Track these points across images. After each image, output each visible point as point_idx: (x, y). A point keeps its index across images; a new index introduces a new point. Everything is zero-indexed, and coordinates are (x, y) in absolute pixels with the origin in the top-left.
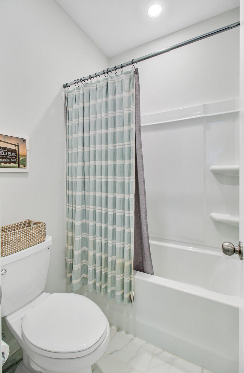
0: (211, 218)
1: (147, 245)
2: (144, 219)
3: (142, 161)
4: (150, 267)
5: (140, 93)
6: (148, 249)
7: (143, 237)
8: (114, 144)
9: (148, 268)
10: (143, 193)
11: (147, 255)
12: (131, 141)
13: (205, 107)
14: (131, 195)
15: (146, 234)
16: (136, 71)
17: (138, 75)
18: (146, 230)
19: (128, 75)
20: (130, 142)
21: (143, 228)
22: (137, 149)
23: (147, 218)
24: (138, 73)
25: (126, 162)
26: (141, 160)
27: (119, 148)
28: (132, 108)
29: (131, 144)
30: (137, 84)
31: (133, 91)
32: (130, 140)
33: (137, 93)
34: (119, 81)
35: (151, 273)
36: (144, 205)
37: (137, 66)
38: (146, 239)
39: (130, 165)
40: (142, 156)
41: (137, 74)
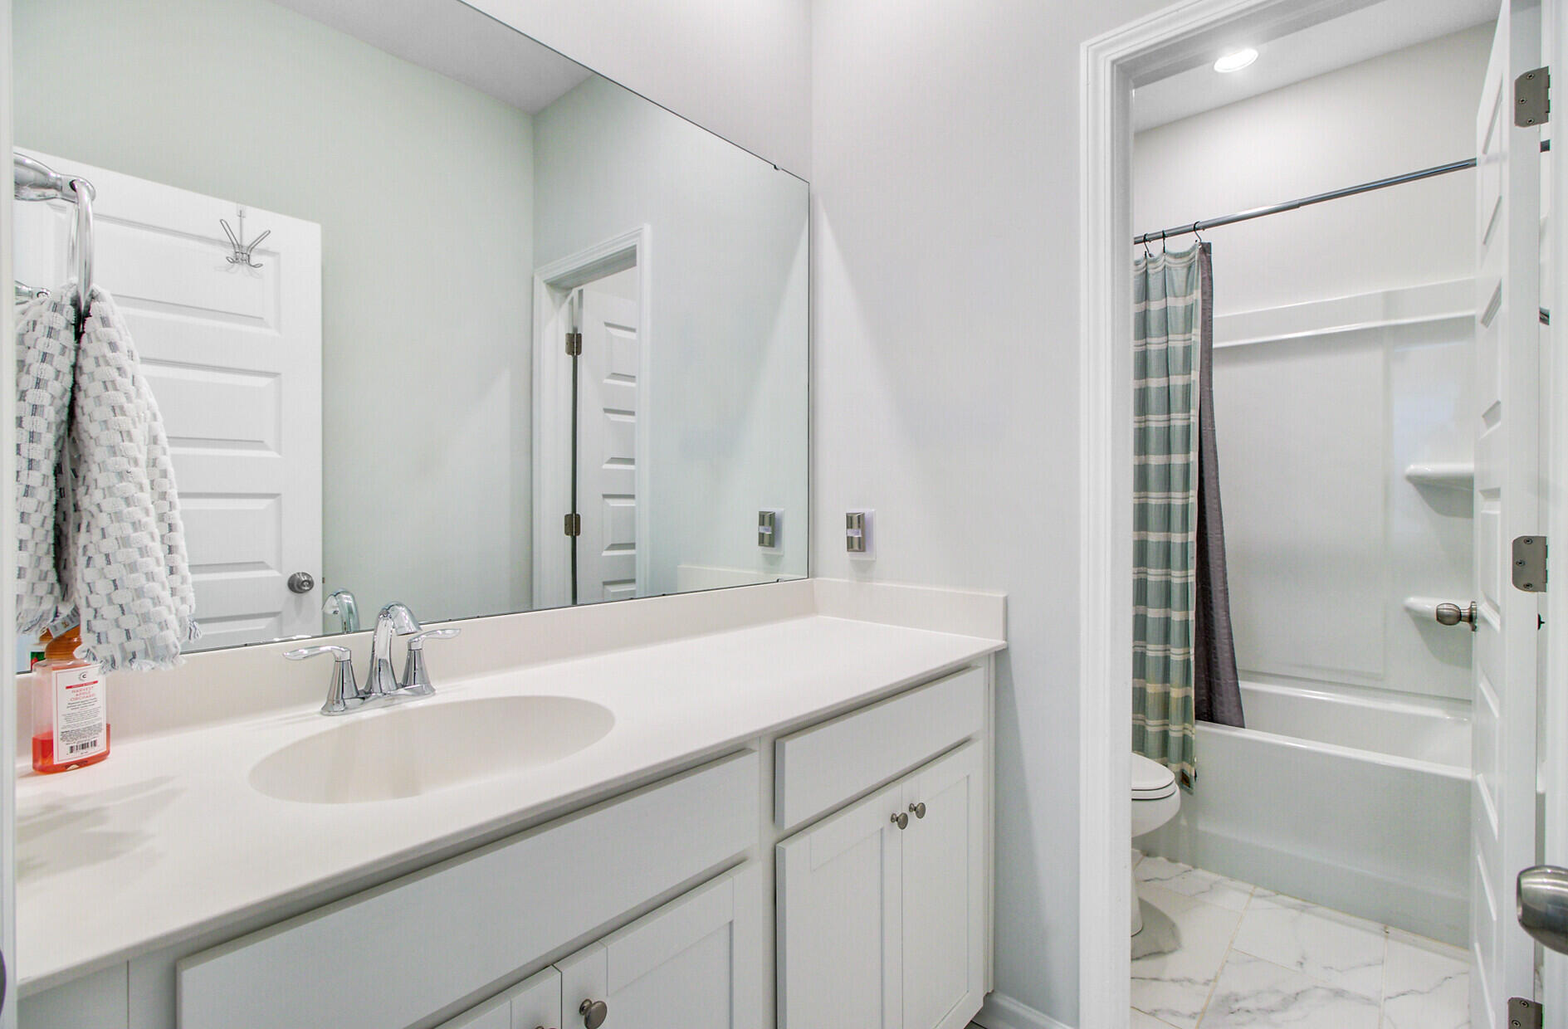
0: (1408, 610)
1: (1227, 655)
2: (1221, 591)
3: (1216, 457)
4: (1235, 710)
5: (1212, 296)
6: (1231, 665)
7: (1217, 638)
8: (1139, 416)
9: (1229, 711)
10: (1219, 531)
11: (1225, 680)
12: (1192, 412)
13: (1390, 301)
14: (1189, 533)
15: (1224, 628)
16: (1206, 249)
17: (1210, 257)
18: (1224, 618)
19: (1186, 259)
20: (1189, 412)
21: (1217, 613)
22: (1203, 428)
23: (1227, 589)
24: (1210, 253)
25: (1177, 459)
26: (1213, 454)
27: (1156, 428)
28: (1194, 335)
29: (1192, 418)
30: (1206, 275)
31: (1197, 295)
32: (1189, 408)
33: (1205, 298)
34: (1157, 273)
35: (1237, 724)
36: (1219, 559)
37: (1206, 236)
38: (1227, 641)
39: (1187, 466)
40: (1215, 446)
41: (1208, 255)
